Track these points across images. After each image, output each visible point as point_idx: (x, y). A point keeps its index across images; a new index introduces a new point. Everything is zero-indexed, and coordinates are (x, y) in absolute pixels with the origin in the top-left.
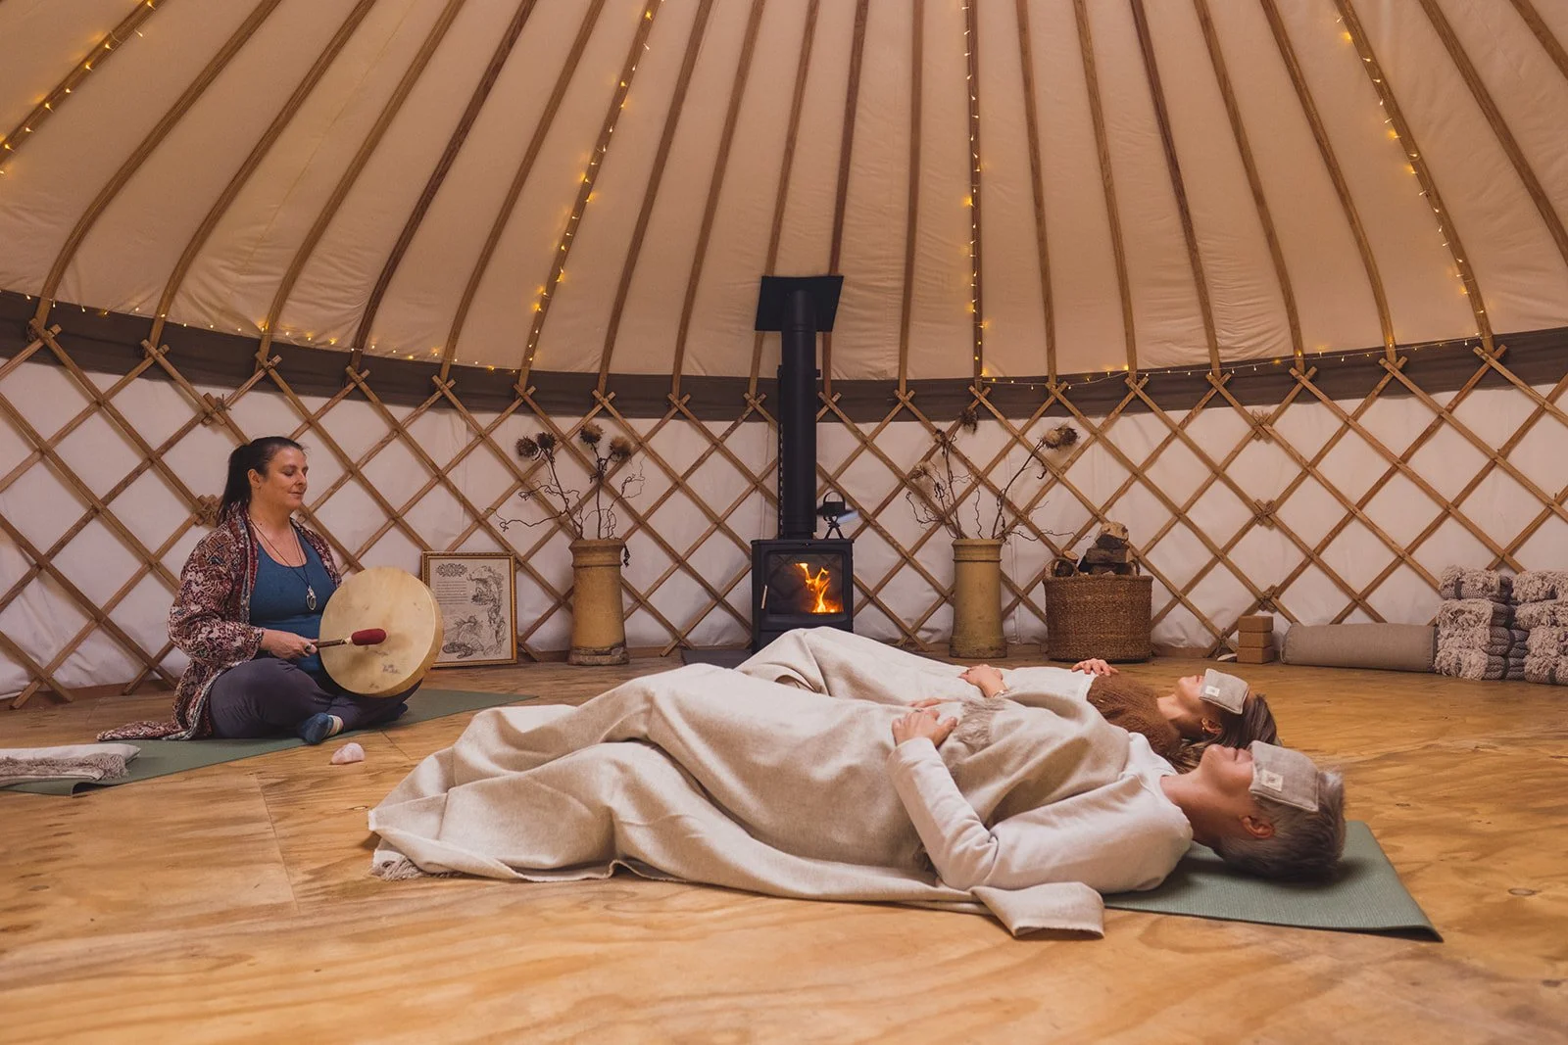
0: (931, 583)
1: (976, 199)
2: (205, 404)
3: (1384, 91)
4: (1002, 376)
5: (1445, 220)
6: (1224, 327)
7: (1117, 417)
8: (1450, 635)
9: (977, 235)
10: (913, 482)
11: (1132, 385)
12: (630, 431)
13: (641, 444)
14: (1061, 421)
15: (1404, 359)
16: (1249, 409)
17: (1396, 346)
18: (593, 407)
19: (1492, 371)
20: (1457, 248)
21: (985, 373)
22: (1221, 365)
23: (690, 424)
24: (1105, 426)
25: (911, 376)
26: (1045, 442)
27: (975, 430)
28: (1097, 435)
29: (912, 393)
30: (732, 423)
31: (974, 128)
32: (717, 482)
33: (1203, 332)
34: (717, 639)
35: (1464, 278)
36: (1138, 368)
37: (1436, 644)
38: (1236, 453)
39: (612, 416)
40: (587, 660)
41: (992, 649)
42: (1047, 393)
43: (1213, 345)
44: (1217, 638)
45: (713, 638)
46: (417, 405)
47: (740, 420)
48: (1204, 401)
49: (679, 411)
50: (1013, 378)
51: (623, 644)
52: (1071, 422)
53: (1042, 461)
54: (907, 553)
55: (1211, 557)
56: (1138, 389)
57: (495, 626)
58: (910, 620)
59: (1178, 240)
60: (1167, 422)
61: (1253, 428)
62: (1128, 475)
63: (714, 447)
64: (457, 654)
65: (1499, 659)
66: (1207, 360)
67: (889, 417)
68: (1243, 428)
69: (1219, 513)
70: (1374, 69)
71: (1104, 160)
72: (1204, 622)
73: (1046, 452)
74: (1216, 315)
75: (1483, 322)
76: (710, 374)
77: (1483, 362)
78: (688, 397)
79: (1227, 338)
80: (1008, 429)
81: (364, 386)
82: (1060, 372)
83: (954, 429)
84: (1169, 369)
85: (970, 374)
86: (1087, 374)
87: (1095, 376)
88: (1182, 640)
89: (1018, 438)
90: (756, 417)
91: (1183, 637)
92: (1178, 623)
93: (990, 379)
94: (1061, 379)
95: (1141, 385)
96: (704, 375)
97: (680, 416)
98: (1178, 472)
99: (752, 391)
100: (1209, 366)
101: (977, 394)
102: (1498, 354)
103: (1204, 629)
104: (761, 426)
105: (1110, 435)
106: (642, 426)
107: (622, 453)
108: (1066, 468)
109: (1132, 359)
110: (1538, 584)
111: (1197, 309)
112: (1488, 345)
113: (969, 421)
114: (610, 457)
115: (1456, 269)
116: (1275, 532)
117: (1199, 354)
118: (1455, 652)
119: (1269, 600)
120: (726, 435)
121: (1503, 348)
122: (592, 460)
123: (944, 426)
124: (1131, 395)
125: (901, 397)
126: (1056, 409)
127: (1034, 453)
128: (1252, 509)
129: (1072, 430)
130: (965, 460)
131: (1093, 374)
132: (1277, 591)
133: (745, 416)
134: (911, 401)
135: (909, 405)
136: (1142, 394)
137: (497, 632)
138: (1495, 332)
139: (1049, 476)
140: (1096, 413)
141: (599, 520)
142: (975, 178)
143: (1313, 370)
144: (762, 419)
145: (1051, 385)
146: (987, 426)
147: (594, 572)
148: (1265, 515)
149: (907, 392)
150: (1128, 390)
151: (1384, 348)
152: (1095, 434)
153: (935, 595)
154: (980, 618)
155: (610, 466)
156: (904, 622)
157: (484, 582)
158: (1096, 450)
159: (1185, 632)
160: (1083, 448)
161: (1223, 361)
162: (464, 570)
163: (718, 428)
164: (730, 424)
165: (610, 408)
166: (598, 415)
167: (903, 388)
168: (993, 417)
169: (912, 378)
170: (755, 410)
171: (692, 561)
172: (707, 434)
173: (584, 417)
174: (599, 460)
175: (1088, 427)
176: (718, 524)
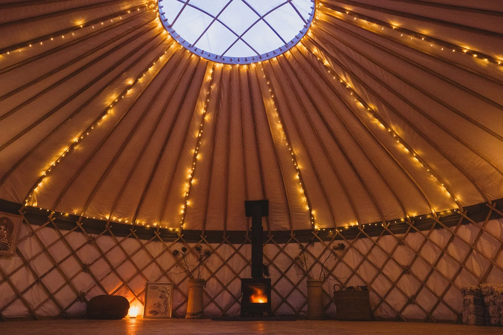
0: (303, 295)
1: (299, 176)
2: (90, 238)
4: (321, 228)
6: (383, 209)
7: (357, 240)
10: (296, 262)
11: (360, 229)
12: (211, 247)
13: (214, 251)
14: (341, 242)
15: (439, 217)
16: (396, 235)
17: (436, 213)
18: (200, 240)
19: (465, 220)
21: (316, 227)
22: (386, 222)
23: (229, 245)
24: (353, 243)
26: (335, 248)
27: (313, 245)
28: (351, 246)
32: (237, 263)
33: (377, 212)
34: (235, 314)
35: (447, 190)
38: (394, 250)
39: (205, 243)
42: (335, 233)
43: (382, 216)
44: (398, 314)
46: (149, 239)
47: (244, 244)
49: (225, 241)
50: (324, 229)
51: (202, 312)
52: (343, 242)
53: (335, 255)
54: (295, 285)
55: (392, 285)
57: (165, 306)
60: (372, 240)
61: (398, 242)
62: (362, 258)
63: (236, 252)
64: (153, 314)
66: (380, 220)
67: (288, 242)
68: (396, 242)
69: (393, 271)
72: (392, 309)
73: (336, 251)
75: (457, 203)
76: (235, 230)
77: (461, 216)
78: (228, 237)
79: (386, 213)
80: (324, 245)
81: (134, 234)
82: (338, 226)
83: (308, 245)
84: (370, 224)
85: (310, 227)
86: (346, 226)
87: (349, 227)
88: (386, 316)
89: (327, 247)
90: (248, 243)
92: (384, 310)
93: (318, 229)
94: (339, 228)
95: (362, 229)
96: (233, 230)
97: (226, 243)
98: (377, 257)
99: (247, 235)
100: (381, 222)
101: (314, 234)
102: (465, 213)
103: (392, 311)
105: (355, 245)
106: (215, 245)
107: (208, 254)
108: (343, 257)
109: (359, 221)
112: (461, 210)
113: (312, 243)
114: (204, 255)
115: (444, 187)
116: (411, 276)
117: (378, 219)
119: (412, 300)
120: (240, 248)
121: (466, 211)
122: (199, 256)
123: (304, 245)
124: (360, 233)
125: (291, 236)
126: (338, 238)
127: (332, 252)
128: (402, 269)
129: (343, 244)
130: (311, 255)
132: (414, 297)
133: (245, 242)
134: (295, 236)
135: (294, 238)
136: (363, 232)
137: (166, 308)
139: (337, 259)
140: (351, 239)
141: (198, 274)
143: (413, 222)
145: (336, 230)
146: (317, 244)
148: (406, 270)
149: (294, 234)
150: (358, 231)
151: (432, 214)
153: (304, 300)
155: (204, 257)
156: (295, 309)
157: (163, 292)
158: (352, 251)
159: (386, 312)
160: (348, 250)
161: (386, 220)
162: (158, 288)
163: (237, 246)
164: (240, 245)
165: (205, 240)
166: (201, 243)
167: (292, 233)
168: (319, 241)
169: (295, 229)
170: (248, 240)
171: (228, 288)
172: (234, 248)
173: (197, 243)
174: (201, 256)
175: (348, 243)
176: (237, 276)
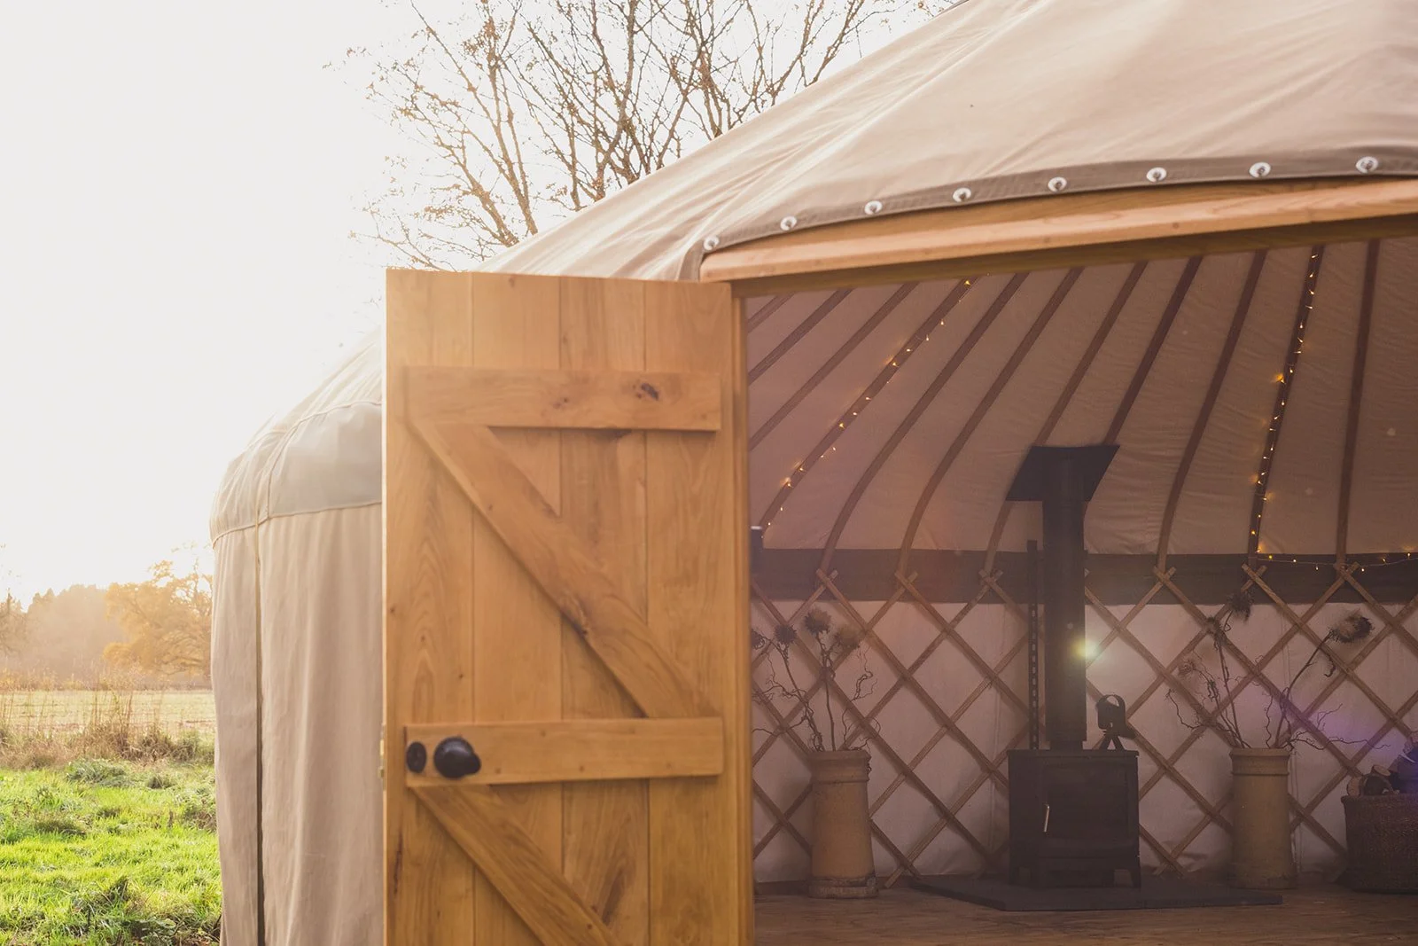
0: (1195, 799)
1: (1288, 377)
4: (1280, 553)
9: (1279, 410)
10: (1174, 677)
12: (855, 616)
13: (867, 631)
14: (1351, 608)
18: (815, 590)
21: (1261, 549)
23: (916, 607)
24: (1403, 616)
25: (1172, 551)
26: (1334, 633)
27: (1247, 616)
28: (1394, 626)
29: (1172, 571)
30: (965, 604)
31: (1302, 315)
32: (948, 676)
39: (835, 598)
40: (841, 892)
41: (1285, 878)
42: (1334, 575)
45: (940, 866)
47: (973, 602)
49: (907, 592)
50: (1294, 557)
51: (872, 874)
52: (1363, 610)
53: (1330, 656)
54: (1166, 762)
58: (1168, 843)
63: (944, 634)
67: (1147, 598)
73: (1333, 644)
76: (945, 547)
78: (915, 575)
80: (1289, 616)
82: (1351, 550)
83: (1221, 614)
85: (1241, 548)
86: (1381, 554)
87: (1393, 557)
89: (1299, 627)
90: (992, 598)
93: (1265, 556)
94: (1351, 559)
96: (935, 548)
97: (908, 597)
99: (989, 567)
101: (1250, 573)
104: (997, 608)
105: (1408, 625)
106: (866, 609)
107: (845, 644)
108: (1356, 663)
113: (1241, 607)
114: (831, 648)
120: (958, 619)
122: (816, 650)
123: (1209, 611)
125: (1160, 575)
126: (1345, 594)
127: (1321, 646)
129: (1365, 620)
130: (1236, 653)
131: (1390, 555)
133: (979, 597)
134: (1172, 579)
135: (1170, 584)
139: (1336, 673)
140: (1392, 600)
141: (831, 725)
142: (1290, 361)
144: (997, 599)
145: (1339, 565)
146: (1261, 612)
147: (844, 789)
149: (1167, 569)
152: (1391, 624)
153: (1199, 813)
155: (832, 657)
156: (1164, 846)
158: (1392, 641)
160: (1377, 641)
163: (948, 610)
164: (963, 605)
165: (834, 590)
166: (820, 599)
167: (1162, 563)
168: (1269, 601)
169: (1173, 552)
170: (991, 589)
171: (919, 772)
172: (937, 618)
173: (807, 600)
174: (823, 651)
175: (1384, 616)
176: (948, 726)
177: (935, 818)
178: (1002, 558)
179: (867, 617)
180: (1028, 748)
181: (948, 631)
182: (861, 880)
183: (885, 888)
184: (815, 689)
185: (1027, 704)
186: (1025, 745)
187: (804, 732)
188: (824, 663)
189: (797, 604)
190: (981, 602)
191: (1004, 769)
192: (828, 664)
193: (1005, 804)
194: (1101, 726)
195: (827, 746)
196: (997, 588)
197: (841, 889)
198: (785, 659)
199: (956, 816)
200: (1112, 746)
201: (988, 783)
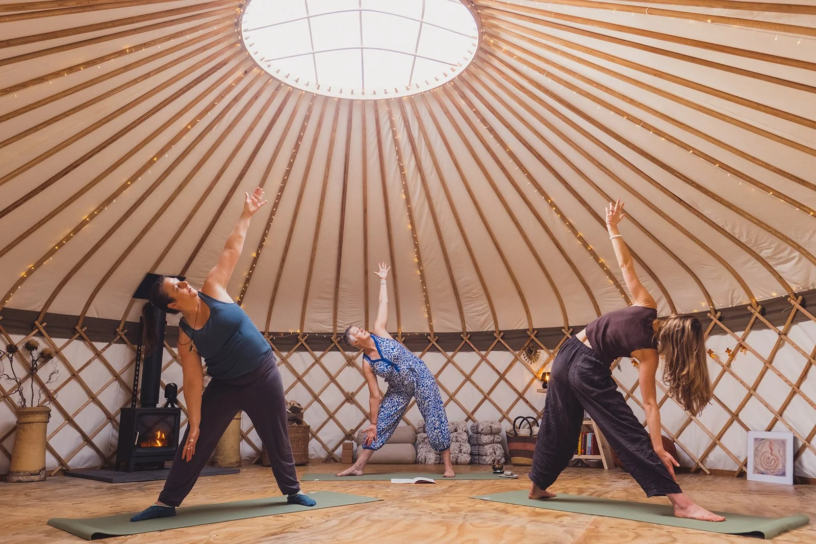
1: (258, 254)
3: (416, 246)
5: (425, 291)
6: (341, 318)
7: (293, 353)
8: (422, 447)
9: (252, 268)
11: (301, 339)
12: (53, 345)
13: (58, 352)
15: (404, 338)
16: (347, 353)
17: (402, 333)
18: (33, 331)
19: (433, 346)
20: (427, 301)
22: (337, 334)
23: (85, 343)
24: (288, 356)
30: (108, 343)
31: (268, 227)
32: (95, 375)
33: (332, 320)
34: (83, 465)
35: (428, 311)
36: (304, 332)
37: (417, 451)
38: (340, 371)
39: (43, 336)
41: (237, 462)
43: (335, 325)
44: (329, 453)
45: (81, 464)
47: (112, 342)
48: (329, 349)
49: (80, 336)
51: (44, 469)
55: (328, 416)
56: (303, 341)
59: (333, 283)
60: (314, 356)
61: (348, 361)
62: (296, 379)
63: (97, 356)
65: (438, 456)
66: (332, 331)
68: (344, 361)
69: (332, 397)
70: (415, 239)
71: (314, 249)
72: (324, 446)
74: (339, 313)
75: (431, 327)
76: (101, 317)
77: (431, 342)
78: (86, 328)
79: (341, 323)
82: (270, 331)
84: (317, 333)
86: (282, 333)
87: (285, 334)
88: (314, 455)
90: (121, 341)
91: (315, 453)
92: (313, 447)
94: (270, 334)
95: (304, 339)
96: (97, 317)
97: (81, 338)
98: (316, 379)
99: (121, 327)
100: (332, 334)
102: (435, 340)
103: (323, 449)
104: (123, 346)
105: (289, 360)
106: (59, 342)
107: (46, 357)
109: (302, 328)
110: (452, 426)
111: (332, 310)
112: (432, 336)
114: (38, 359)
115: (425, 308)
116: (354, 406)
117: (328, 328)
118: (424, 454)
119: (350, 435)
120: (104, 350)
121: (437, 337)
122: (29, 360)
124: (300, 343)
128: (346, 397)
131: (284, 333)
132: (353, 431)
133: (115, 340)
136: (304, 344)
138: (435, 332)
140: (284, 350)
141: (32, 395)
142: (261, 246)
144: (124, 342)
147: (34, 426)
148: (350, 398)
150: (298, 341)
151: (397, 333)
152: (283, 360)
154: (232, 447)
155: (38, 363)
158: (283, 367)
159: (315, 451)
161: (338, 332)
163: (100, 346)
164: (107, 344)
165: (43, 331)
166: (34, 335)
170: (121, 338)
171: (75, 420)
172: (94, 349)
173: (28, 335)
174: (33, 360)
175: (281, 357)
176: (93, 398)
177: (81, 441)
178: (128, 325)
179: (59, 345)
180: (130, 407)
181: (98, 355)
182: (37, 472)
183: (50, 476)
184: (26, 378)
185: (132, 388)
186: (129, 406)
187: (16, 398)
188: (33, 366)
189: (22, 337)
190: (116, 343)
191: (118, 418)
192: (35, 366)
193: (117, 434)
194: (166, 397)
195: (28, 405)
196: (124, 337)
197: (25, 477)
198: (11, 361)
199: (92, 440)
200: (169, 406)
201: (110, 423)
